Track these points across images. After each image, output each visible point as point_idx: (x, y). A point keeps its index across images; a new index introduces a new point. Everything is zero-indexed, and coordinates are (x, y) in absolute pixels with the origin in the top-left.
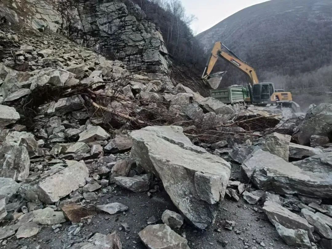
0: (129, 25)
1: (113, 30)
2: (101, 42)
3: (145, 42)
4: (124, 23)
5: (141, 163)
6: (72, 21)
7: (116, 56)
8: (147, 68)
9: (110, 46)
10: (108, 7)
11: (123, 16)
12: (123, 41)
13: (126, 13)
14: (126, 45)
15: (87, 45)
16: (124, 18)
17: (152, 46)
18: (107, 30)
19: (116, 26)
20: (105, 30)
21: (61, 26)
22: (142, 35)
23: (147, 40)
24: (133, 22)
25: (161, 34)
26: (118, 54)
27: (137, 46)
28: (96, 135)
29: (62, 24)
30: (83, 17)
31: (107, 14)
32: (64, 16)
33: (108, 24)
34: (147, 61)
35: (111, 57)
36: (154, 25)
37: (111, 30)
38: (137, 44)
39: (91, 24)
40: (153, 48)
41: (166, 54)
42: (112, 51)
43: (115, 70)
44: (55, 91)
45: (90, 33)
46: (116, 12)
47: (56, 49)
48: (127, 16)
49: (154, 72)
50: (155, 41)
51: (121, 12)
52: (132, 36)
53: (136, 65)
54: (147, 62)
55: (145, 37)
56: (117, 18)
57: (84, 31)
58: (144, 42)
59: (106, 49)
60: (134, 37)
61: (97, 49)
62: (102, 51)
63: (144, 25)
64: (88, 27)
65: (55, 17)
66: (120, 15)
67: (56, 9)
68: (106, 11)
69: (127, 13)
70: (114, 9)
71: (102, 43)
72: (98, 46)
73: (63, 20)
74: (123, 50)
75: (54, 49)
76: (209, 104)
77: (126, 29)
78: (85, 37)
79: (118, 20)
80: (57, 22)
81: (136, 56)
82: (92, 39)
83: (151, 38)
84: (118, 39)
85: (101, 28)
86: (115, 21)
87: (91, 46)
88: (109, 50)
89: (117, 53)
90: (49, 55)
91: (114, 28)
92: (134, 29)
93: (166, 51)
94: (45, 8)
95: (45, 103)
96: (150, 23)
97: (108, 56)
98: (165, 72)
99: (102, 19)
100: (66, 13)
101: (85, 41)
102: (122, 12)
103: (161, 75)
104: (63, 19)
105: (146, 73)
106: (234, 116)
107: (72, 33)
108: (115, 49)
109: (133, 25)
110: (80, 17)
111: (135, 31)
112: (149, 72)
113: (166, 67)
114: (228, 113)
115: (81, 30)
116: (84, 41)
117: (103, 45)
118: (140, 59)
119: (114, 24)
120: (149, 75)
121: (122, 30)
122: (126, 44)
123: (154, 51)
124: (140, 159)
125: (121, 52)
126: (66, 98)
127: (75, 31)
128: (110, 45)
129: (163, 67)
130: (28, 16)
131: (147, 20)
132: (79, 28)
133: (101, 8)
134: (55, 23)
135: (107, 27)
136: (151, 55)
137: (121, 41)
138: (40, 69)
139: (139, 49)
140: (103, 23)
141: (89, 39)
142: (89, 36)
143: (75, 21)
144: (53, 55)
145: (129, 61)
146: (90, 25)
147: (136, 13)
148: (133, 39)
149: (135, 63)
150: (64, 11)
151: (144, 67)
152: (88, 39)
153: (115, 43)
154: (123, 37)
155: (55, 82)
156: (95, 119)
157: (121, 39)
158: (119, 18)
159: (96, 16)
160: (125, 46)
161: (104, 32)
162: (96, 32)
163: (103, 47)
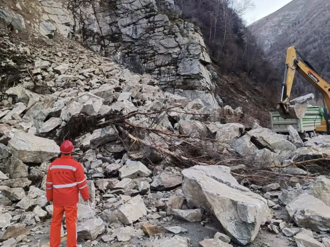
0: (159, 27)
1: (138, 34)
2: (123, 49)
3: (181, 49)
4: (152, 24)
5: (191, 199)
6: (86, 22)
7: (142, 67)
8: (184, 83)
9: (135, 54)
10: (132, 3)
11: (151, 16)
12: (152, 47)
13: (155, 11)
14: (156, 53)
15: (105, 53)
16: (152, 17)
17: (190, 54)
18: (131, 33)
19: (143, 28)
20: (128, 33)
21: (72, 29)
22: (176, 40)
23: (183, 47)
24: (165, 22)
25: (201, 36)
26: (145, 65)
27: (170, 54)
28: (139, 171)
29: (74, 26)
30: (100, 16)
31: (130, 12)
32: (76, 15)
33: (132, 26)
34: (183, 74)
35: (137, 70)
36: (193, 25)
37: (136, 34)
38: (170, 51)
39: (110, 25)
40: (191, 57)
41: (208, 63)
42: (137, 61)
43: (145, 89)
44: (90, 121)
45: (109, 37)
46: (142, 10)
47: (73, 63)
48: (156, 15)
49: (193, 88)
50: (194, 48)
51: (148, 10)
52: (163, 42)
53: (168, 80)
54: (184, 76)
55: (180, 42)
56: (144, 18)
57: (101, 35)
58: (179, 50)
59: (130, 58)
60: (166, 43)
61: (119, 58)
62: (124, 61)
63: (179, 26)
64: (106, 30)
65: (65, 17)
66: (147, 14)
67: (66, 6)
68: (130, 8)
69: (157, 10)
70: (140, 6)
71: (125, 51)
72: (119, 54)
73: (75, 22)
74: (151, 59)
75: (70, 62)
76: (264, 137)
77: (156, 31)
78: (102, 42)
79: (145, 20)
80: (68, 24)
81: (168, 67)
82: (112, 44)
83: (189, 44)
84: (145, 45)
85: (123, 30)
86: (141, 22)
87: (111, 55)
88: (133, 59)
89: (144, 63)
90: (66, 72)
91: (140, 31)
92: (166, 31)
93: (208, 60)
94: (53, 6)
95: (80, 135)
96: (186, 23)
97: (132, 67)
98: (207, 88)
99: (124, 19)
100: (78, 11)
101: (103, 48)
102: (150, 10)
103: (201, 93)
104: (75, 20)
105: (182, 90)
106: (294, 155)
107: (87, 38)
108: (141, 58)
109: (164, 26)
110: (96, 16)
111: (167, 35)
112: (187, 89)
113: (209, 81)
114: (288, 149)
115: (97, 34)
116: (101, 48)
117: (126, 53)
118: (174, 72)
119: (140, 26)
120: (186, 92)
121: (150, 34)
122: (156, 51)
123: (192, 62)
124: (191, 196)
125: (149, 61)
126: (101, 129)
127: (90, 35)
128: (135, 52)
129: (205, 82)
130: (34, 19)
131: (182, 18)
132: (95, 31)
133: (123, 5)
134: (66, 25)
135: (131, 30)
136: (188, 66)
137: (149, 47)
138: (60, 91)
139: (174, 58)
140: (125, 24)
141: (108, 45)
142: (108, 41)
143: (90, 22)
144: (70, 71)
145: (159, 74)
146: (108, 26)
147: (168, 10)
148: (165, 46)
149: (167, 77)
150: (75, 9)
151: (179, 82)
152: (106, 44)
153: (141, 51)
154: (152, 42)
155: (88, 111)
156: (133, 153)
157: (149, 45)
158: (146, 17)
159: (117, 15)
160: (154, 55)
161: (128, 36)
162: (116, 35)
163: (126, 56)
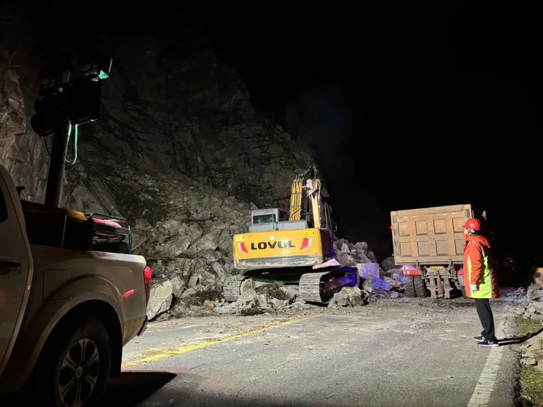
0: (275, 158)
1: (252, 164)
2: (234, 181)
4: (267, 154)
7: (258, 199)
9: (249, 187)
10: (241, 131)
11: (265, 145)
13: (268, 141)
15: (213, 184)
16: (266, 147)
18: (243, 164)
19: (256, 158)
20: (240, 164)
21: (173, 158)
22: (295, 171)
26: (262, 198)
29: (175, 155)
30: (201, 144)
31: (240, 140)
32: (175, 143)
33: (243, 156)
37: (249, 164)
42: (252, 192)
46: (254, 139)
48: (270, 144)
51: (261, 139)
56: (257, 147)
57: (206, 166)
59: (243, 190)
61: (231, 190)
62: (237, 194)
64: (210, 158)
66: (260, 143)
67: (162, 132)
68: (239, 136)
70: (251, 134)
71: (236, 183)
72: (229, 185)
74: (268, 192)
77: (271, 162)
78: (208, 173)
79: (259, 150)
80: (168, 153)
82: (219, 175)
86: (253, 151)
87: (220, 187)
88: (247, 191)
89: (261, 195)
91: (253, 161)
92: (282, 162)
94: (148, 131)
96: (301, 153)
100: (177, 138)
101: (210, 180)
104: (174, 147)
107: (190, 168)
108: (256, 190)
109: (280, 157)
111: (284, 165)
116: (208, 179)
117: (238, 185)
119: (252, 156)
125: (265, 194)
128: (249, 184)
134: (166, 154)
135: (243, 160)
141: (215, 176)
142: (214, 172)
143: (192, 151)
150: (173, 136)
152: (213, 175)
158: (260, 147)
163: (239, 188)
